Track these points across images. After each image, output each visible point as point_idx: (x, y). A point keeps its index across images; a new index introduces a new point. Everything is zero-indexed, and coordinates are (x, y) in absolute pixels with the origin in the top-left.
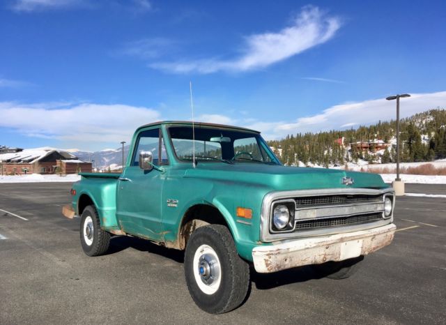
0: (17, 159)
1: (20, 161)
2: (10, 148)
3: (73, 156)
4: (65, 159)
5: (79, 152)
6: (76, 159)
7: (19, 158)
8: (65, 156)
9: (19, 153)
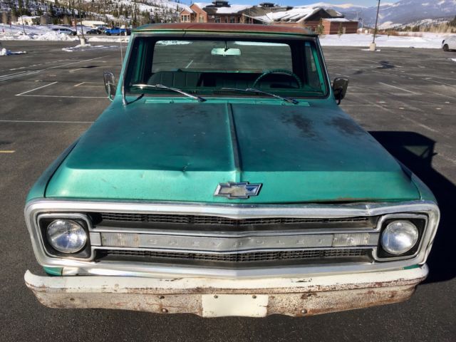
0: (286, 18)
1: (288, 20)
2: (282, 7)
3: (340, 14)
4: (331, 17)
5: (353, 8)
6: (342, 17)
7: (288, 17)
8: (331, 14)
9: (289, 12)
